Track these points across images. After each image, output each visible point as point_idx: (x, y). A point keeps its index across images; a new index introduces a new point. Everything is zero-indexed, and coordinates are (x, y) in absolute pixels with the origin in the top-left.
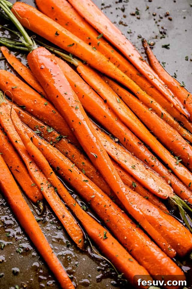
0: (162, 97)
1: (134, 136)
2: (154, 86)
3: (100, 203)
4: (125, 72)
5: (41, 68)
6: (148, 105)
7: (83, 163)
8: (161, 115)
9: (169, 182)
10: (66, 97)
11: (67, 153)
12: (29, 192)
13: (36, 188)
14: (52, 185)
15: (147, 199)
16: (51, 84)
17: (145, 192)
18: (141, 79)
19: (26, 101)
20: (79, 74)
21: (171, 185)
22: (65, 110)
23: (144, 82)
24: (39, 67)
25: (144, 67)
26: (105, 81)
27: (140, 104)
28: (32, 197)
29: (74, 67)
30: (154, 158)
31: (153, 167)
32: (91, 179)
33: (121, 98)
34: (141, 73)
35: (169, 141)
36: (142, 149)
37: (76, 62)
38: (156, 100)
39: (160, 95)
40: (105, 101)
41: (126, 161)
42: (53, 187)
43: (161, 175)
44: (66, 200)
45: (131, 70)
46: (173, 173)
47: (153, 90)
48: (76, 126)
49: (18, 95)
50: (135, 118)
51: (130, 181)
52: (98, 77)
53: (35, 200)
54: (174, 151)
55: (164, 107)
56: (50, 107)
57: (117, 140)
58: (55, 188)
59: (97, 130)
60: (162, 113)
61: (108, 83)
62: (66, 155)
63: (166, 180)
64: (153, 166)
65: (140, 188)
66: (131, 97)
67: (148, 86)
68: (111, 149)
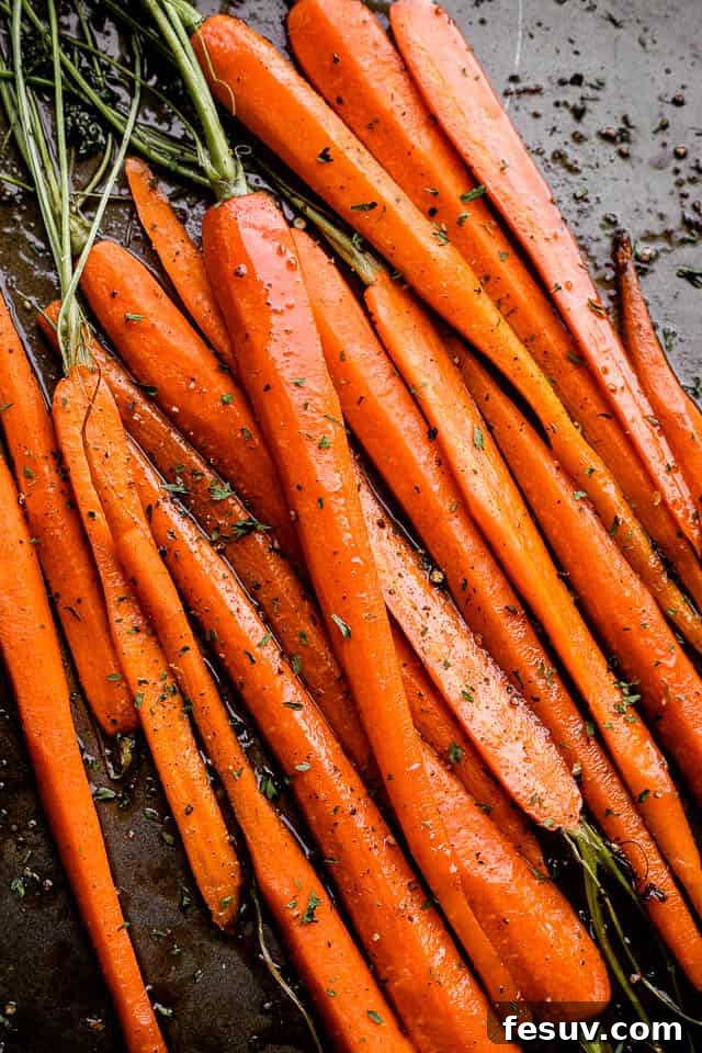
0: (631, 460)
1: (499, 579)
2: (613, 414)
3: (322, 796)
4: (528, 341)
5: (237, 274)
6: (575, 478)
7: (303, 636)
8: (611, 526)
9: (576, 770)
10: (296, 398)
11: (258, 586)
12: (96, 695)
13: (121, 689)
14: (180, 690)
15: (487, 812)
16: (257, 339)
17: (484, 787)
18: (575, 378)
19: (162, 373)
20: (369, 315)
21: (580, 780)
22: (282, 443)
23: (585, 391)
24: (230, 268)
25: (597, 335)
26: (452, 358)
27: (548, 467)
28: (102, 716)
29: (357, 286)
30: (549, 670)
31: (534, 703)
32: (317, 698)
33: (490, 428)
34: (580, 358)
35: (615, 624)
36: (515, 633)
37: (367, 269)
38: (607, 464)
39: (624, 451)
40: (432, 434)
41: (447, 665)
42: (183, 694)
43: (556, 738)
44: (212, 748)
45: (550, 338)
46: (600, 738)
47: (609, 428)
48: (306, 508)
49: (142, 347)
50: (520, 512)
51: (446, 735)
52: (433, 338)
53: (110, 729)
54: (622, 663)
55: (629, 496)
56: (238, 413)
57: (438, 577)
58: (186, 702)
59: (381, 525)
60: (616, 520)
61: (459, 366)
62: (253, 591)
63: (569, 759)
64: (537, 700)
65: (471, 769)
66: (525, 437)
67: (594, 407)
68: (408, 608)
